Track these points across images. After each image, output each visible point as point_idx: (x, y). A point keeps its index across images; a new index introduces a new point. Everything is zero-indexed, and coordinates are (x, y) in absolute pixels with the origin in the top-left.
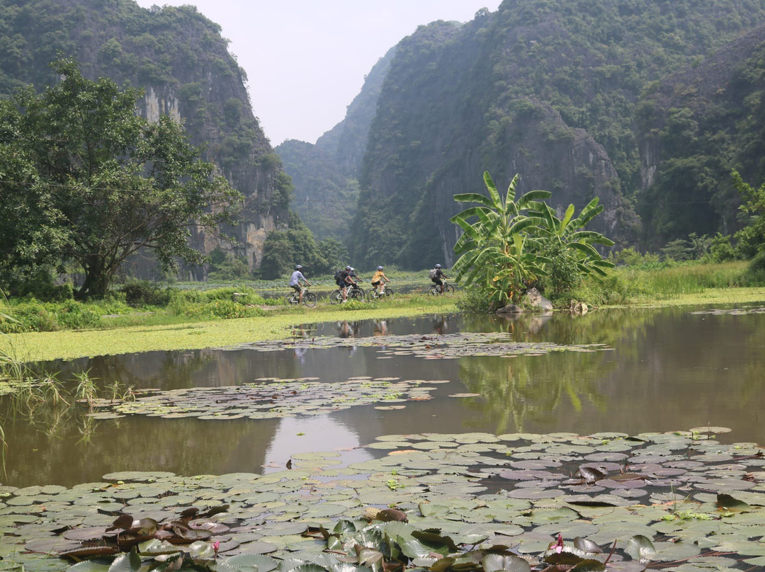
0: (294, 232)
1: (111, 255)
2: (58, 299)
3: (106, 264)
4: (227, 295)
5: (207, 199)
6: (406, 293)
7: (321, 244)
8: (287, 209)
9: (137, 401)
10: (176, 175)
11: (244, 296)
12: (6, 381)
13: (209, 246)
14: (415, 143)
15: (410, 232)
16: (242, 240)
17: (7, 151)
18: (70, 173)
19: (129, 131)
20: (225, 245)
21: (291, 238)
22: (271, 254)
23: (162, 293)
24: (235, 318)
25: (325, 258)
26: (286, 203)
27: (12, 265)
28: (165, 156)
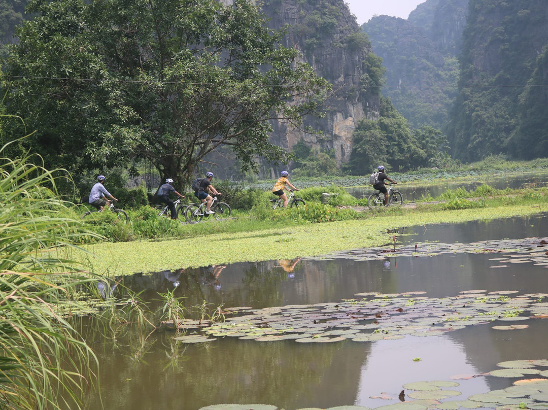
0: (386, 121)
1: (188, 155)
2: (132, 205)
3: (182, 165)
4: (315, 196)
5: (290, 89)
6: (518, 188)
7: (417, 134)
8: (377, 94)
9: (226, 321)
10: (256, 64)
11: (334, 196)
12: (85, 300)
13: (291, 140)
14: (522, 13)
15: (520, 115)
16: (328, 131)
17: (73, 45)
18: (140, 66)
19: (202, 17)
20: (310, 138)
21: (383, 127)
22: (361, 146)
23: (243, 195)
24: (325, 221)
25: (422, 149)
26: (377, 88)
27: (81, 168)
28: (242, 43)
